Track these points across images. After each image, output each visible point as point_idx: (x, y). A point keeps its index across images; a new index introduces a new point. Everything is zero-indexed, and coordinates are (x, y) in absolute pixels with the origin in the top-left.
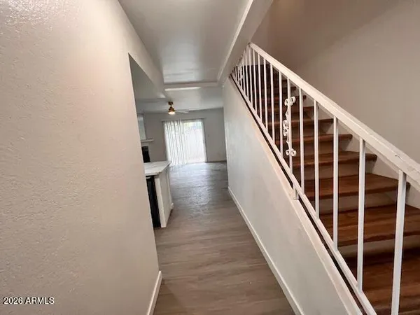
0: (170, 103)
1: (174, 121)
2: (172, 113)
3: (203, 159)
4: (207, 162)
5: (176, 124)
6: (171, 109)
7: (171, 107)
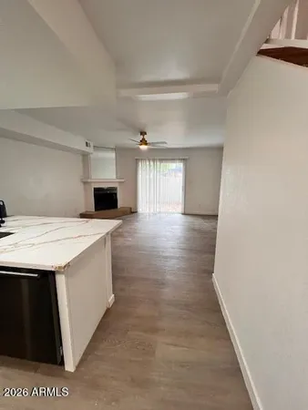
0: (143, 133)
1: (149, 161)
2: (144, 147)
3: (180, 209)
4: (184, 214)
5: (152, 163)
6: (144, 142)
7: (143, 139)
